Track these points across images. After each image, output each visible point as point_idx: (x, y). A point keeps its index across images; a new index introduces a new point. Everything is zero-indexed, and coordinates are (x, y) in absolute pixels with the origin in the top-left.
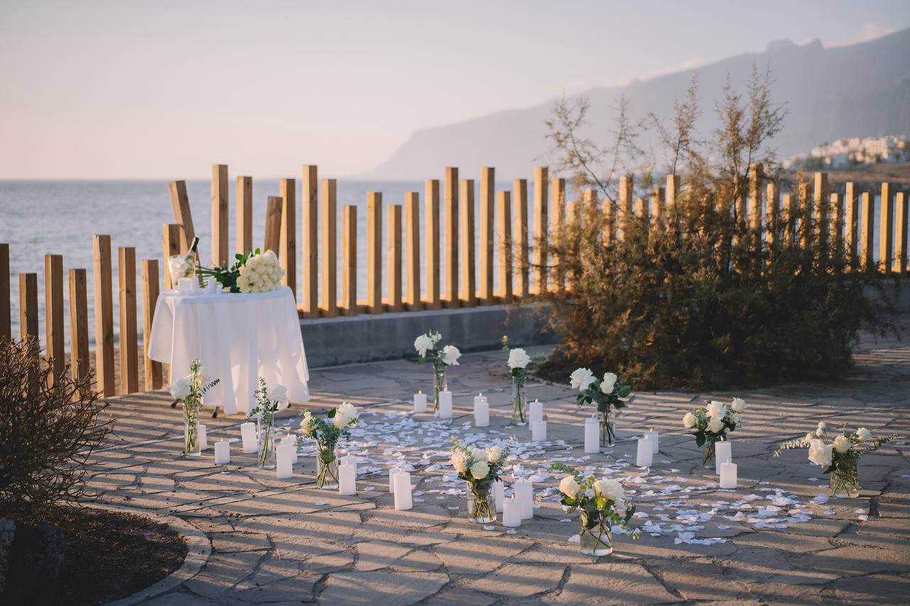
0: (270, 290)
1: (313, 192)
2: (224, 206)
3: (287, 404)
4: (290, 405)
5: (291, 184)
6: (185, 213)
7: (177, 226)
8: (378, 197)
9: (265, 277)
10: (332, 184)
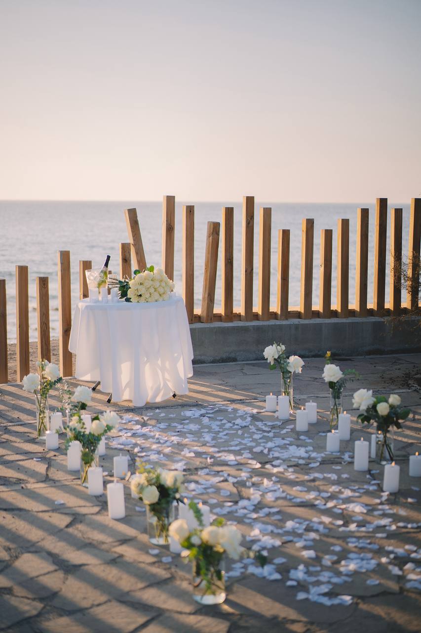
0: (156, 301)
1: (249, 219)
2: (170, 229)
3: (172, 394)
4: (174, 396)
5: (229, 212)
6: (135, 234)
7: (129, 244)
8: (310, 224)
9: (152, 290)
10: (267, 212)
